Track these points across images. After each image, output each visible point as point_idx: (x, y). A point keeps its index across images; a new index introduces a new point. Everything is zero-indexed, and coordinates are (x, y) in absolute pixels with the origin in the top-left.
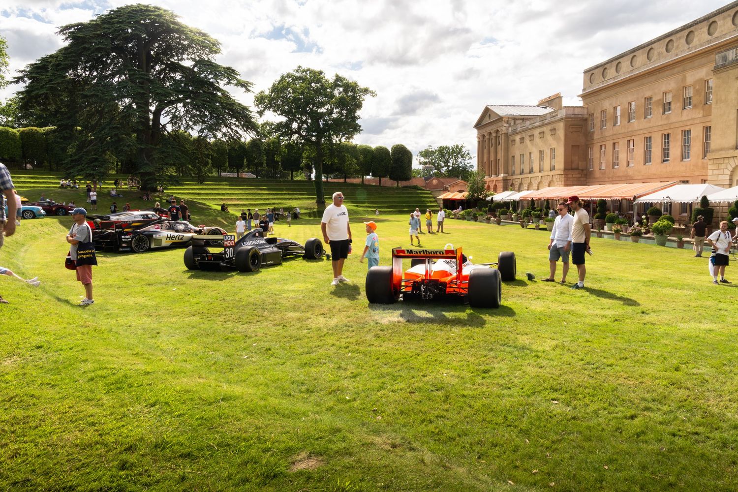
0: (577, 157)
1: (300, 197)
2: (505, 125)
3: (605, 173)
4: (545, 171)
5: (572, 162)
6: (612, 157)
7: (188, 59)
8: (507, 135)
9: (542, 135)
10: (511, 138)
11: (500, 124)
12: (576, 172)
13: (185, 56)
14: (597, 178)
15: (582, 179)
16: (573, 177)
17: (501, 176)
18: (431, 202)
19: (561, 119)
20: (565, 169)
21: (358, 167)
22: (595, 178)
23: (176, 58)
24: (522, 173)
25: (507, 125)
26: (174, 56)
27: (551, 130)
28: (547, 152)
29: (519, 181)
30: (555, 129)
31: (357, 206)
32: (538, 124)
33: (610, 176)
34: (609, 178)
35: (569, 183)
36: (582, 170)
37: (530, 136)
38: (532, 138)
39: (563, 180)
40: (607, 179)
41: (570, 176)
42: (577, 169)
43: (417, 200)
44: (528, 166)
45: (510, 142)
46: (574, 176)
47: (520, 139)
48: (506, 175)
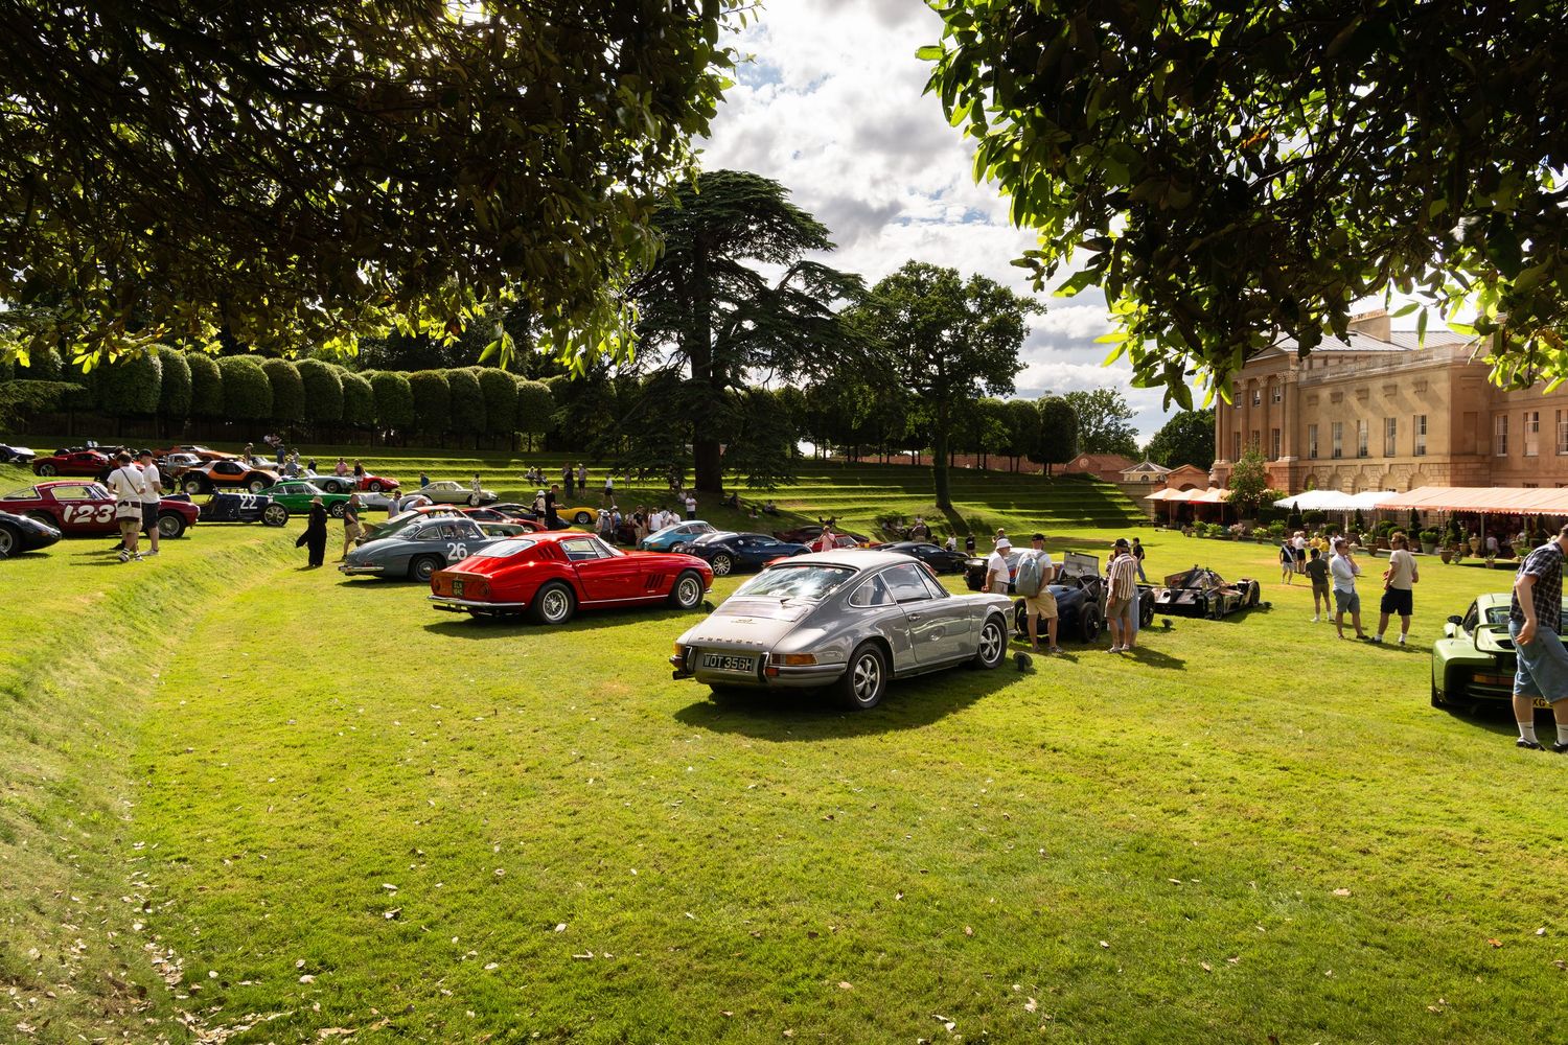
0: (1473, 434)
1: (892, 495)
2: (1293, 367)
3: (1537, 463)
4: (1400, 456)
5: (1465, 441)
6: (1554, 436)
7: (750, 255)
8: (1297, 387)
9: (1392, 391)
10: (1309, 391)
11: (1279, 366)
12: (1473, 459)
13: (746, 250)
14: (1517, 471)
15: (1483, 472)
16: (1466, 469)
17: (1285, 460)
18: (1125, 504)
19: (1441, 366)
20: (1453, 455)
21: (1008, 443)
22: (1511, 471)
23: (729, 254)
24: (1338, 454)
25: (1297, 368)
26: (727, 249)
27: (1416, 384)
28: (1406, 422)
29: (1330, 472)
30: (1426, 382)
31: (1003, 513)
32: (1378, 370)
33: (1551, 468)
34: (1548, 472)
35: (1459, 478)
36: (1484, 456)
37: (1358, 391)
38: (1364, 395)
39: (1448, 473)
40: (1543, 474)
41: (1461, 466)
42: (1473, 453)
43: (1096, 500)
44: (1355, 445)
45: (1304, 398)
46: (1468, 466)
47: (1333, 395)
48: (1295, 458)
